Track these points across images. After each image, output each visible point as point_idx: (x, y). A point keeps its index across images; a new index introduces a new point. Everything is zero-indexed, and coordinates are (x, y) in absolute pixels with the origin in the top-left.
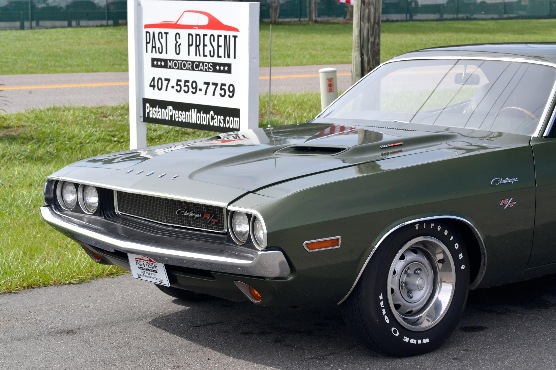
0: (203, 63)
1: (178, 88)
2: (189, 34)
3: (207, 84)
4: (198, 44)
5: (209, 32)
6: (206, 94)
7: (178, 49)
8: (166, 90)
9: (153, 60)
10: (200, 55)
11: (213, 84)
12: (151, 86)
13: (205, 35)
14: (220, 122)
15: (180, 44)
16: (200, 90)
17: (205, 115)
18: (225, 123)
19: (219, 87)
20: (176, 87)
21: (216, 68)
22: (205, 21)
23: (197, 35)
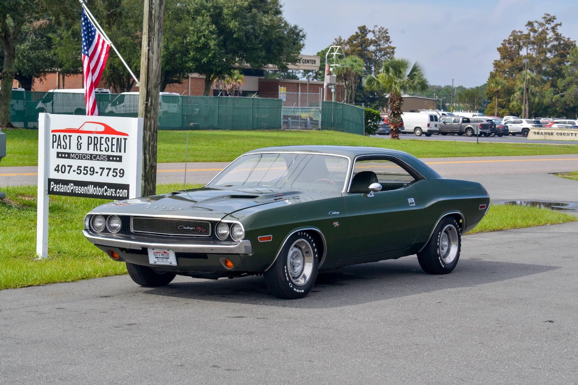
0: (100, 155)
1: (79, 172)
2: (89, 137)
3: (103, 169)
4: (96, 143)
5: (105, 136)
6: (101, 175)
7: (79, 146)
8: (69, 173)
9: (58, 153)
10: (97, 150)
11: (107, 169)
12: (55, 170)
13: (101, 138)
14: (112, 193)
15: (81, 143)
16: (97, 173)
17: (100, 189)
18: (116, 193)
19: (112, 171)
20: (77, 171)
21: (109, 158)
22: (102, 128)
23: (95, 137)
